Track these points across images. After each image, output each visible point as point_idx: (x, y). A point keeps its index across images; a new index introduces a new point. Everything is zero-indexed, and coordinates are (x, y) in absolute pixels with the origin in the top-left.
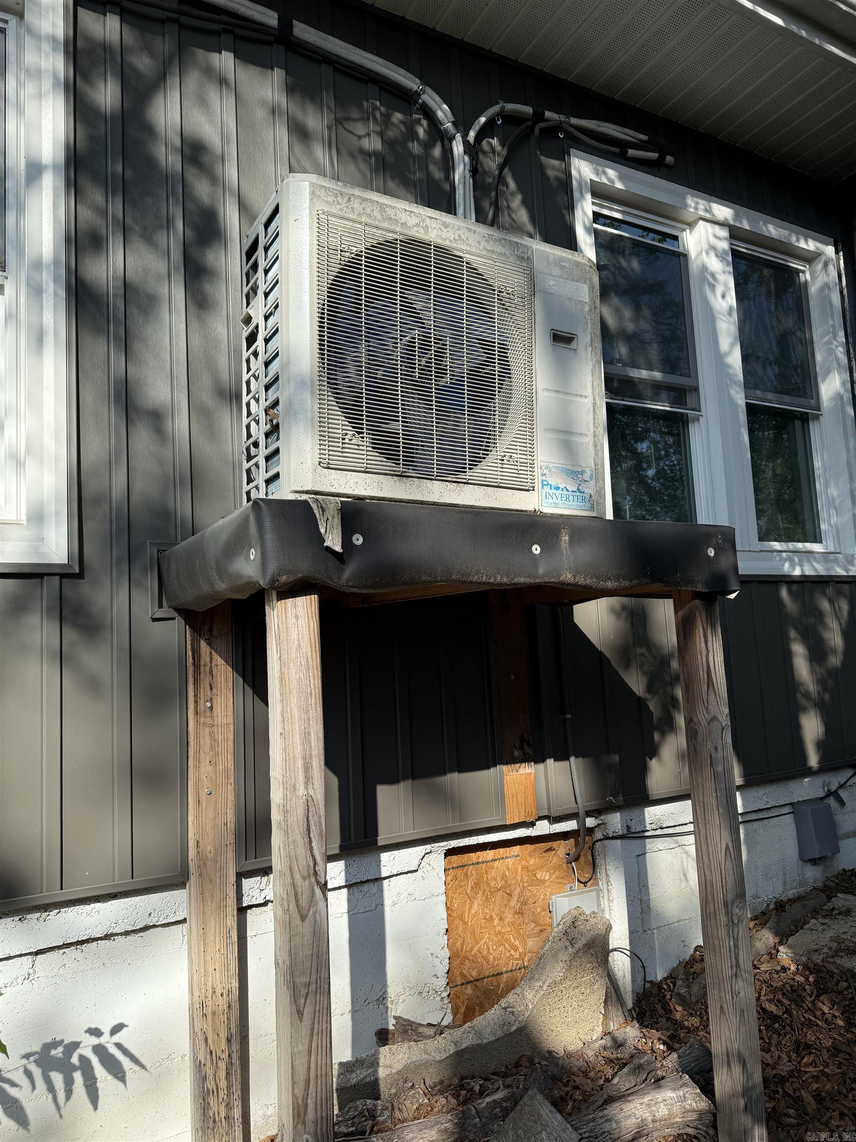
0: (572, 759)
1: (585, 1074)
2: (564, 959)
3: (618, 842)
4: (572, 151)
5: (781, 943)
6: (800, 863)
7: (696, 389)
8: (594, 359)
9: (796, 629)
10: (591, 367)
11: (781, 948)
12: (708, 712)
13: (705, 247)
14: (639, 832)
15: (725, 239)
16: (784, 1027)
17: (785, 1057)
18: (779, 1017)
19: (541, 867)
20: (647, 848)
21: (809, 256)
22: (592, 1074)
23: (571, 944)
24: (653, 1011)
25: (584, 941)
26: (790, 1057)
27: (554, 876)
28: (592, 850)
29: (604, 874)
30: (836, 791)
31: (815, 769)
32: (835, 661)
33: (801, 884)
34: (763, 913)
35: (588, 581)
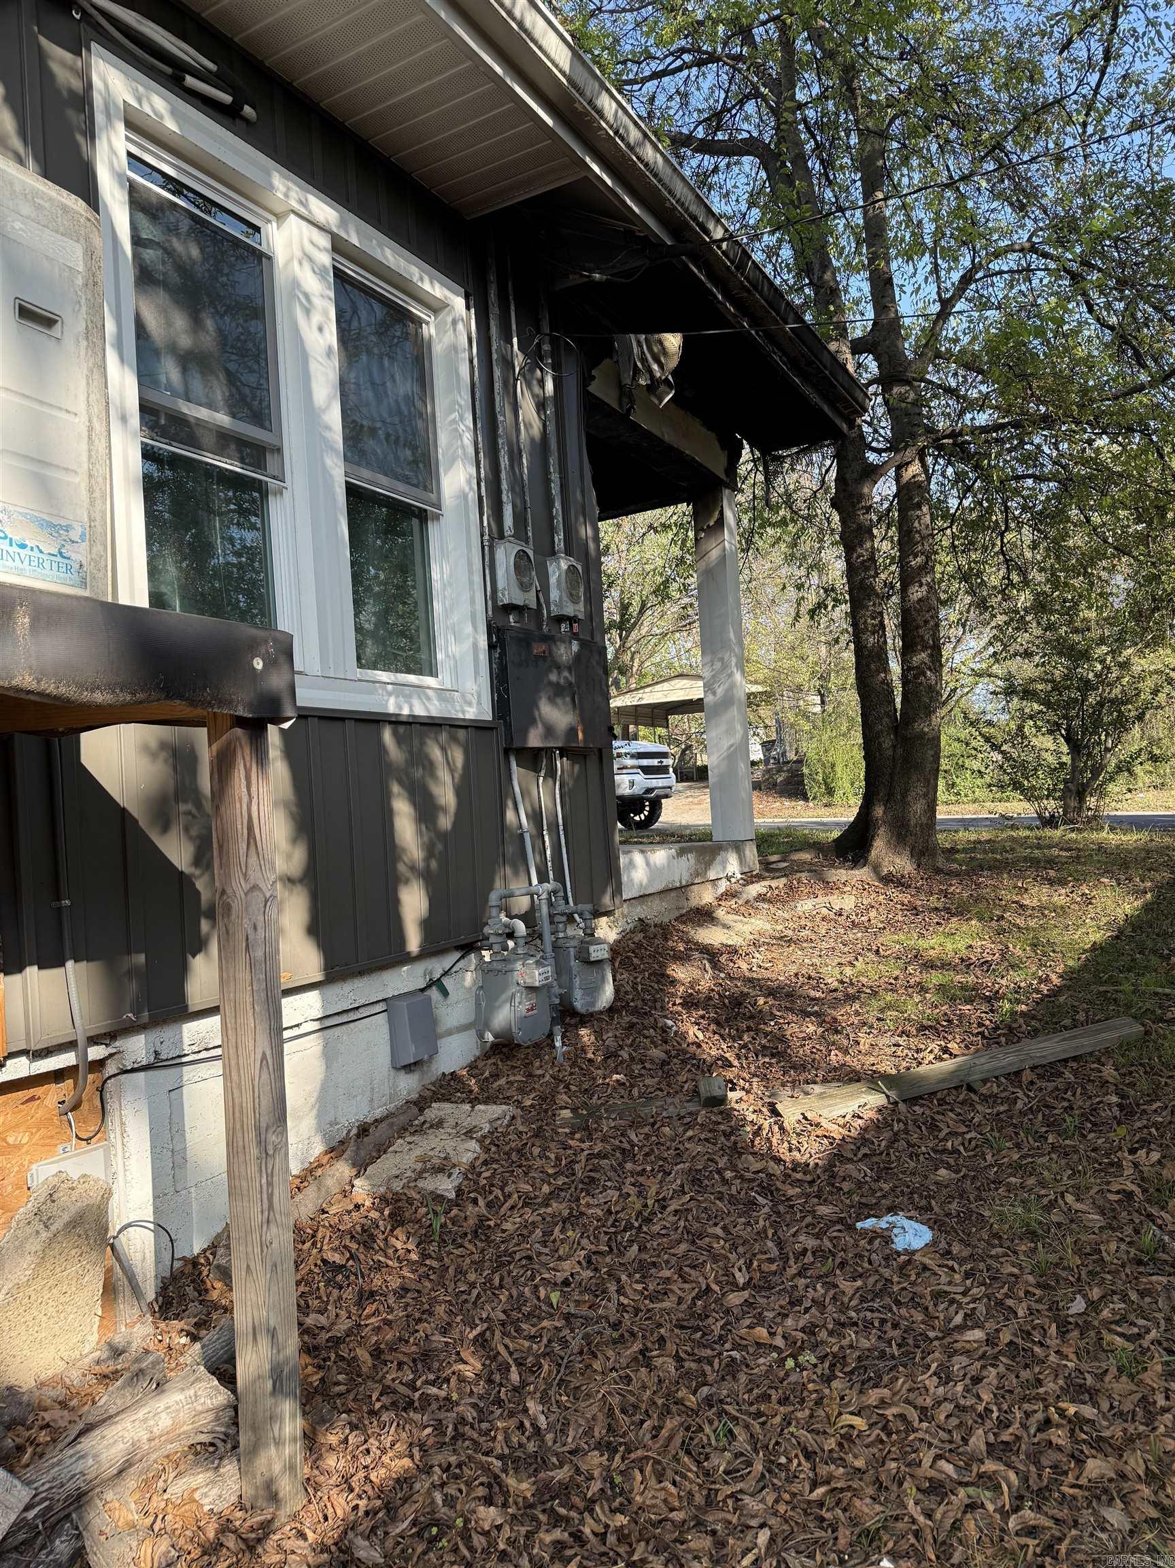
0: (70, 964)
1: (63, 1404)
2: (34, 1249)
3: (142, 1075)
4: (94, 46)
5: (357, 1176)
6: (393, 1072)
7: (279, 450)
8: (92, 361)
9: (401, 783)
10: (85, 372)
11: (357, 1182)
12: (246, 880)
13: (298, 254)
14: (173, 1058)
15: (326, 250)
16: (348, 1277)
17: (343, 1313)
18: (343, 1266)
19: (14, 1127)
20: (185, 1078)
21: (435, 304)
22: (74, 1402)
23: (46, 1227)
24: (183, 1296)
25: (66, 1217)
26: (350, 1312)
27: (37, 1137)
28: (101, 1092)
29: (117, 1123)
30: (439, 980)
31: (414, 954)
32: (445, 822)
33: (392, 1098)
34: (342, 1142)
35: (63, 690)
